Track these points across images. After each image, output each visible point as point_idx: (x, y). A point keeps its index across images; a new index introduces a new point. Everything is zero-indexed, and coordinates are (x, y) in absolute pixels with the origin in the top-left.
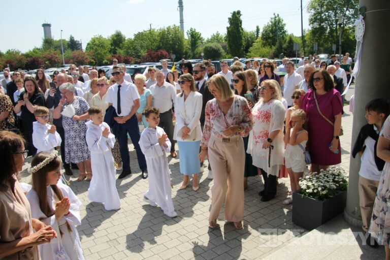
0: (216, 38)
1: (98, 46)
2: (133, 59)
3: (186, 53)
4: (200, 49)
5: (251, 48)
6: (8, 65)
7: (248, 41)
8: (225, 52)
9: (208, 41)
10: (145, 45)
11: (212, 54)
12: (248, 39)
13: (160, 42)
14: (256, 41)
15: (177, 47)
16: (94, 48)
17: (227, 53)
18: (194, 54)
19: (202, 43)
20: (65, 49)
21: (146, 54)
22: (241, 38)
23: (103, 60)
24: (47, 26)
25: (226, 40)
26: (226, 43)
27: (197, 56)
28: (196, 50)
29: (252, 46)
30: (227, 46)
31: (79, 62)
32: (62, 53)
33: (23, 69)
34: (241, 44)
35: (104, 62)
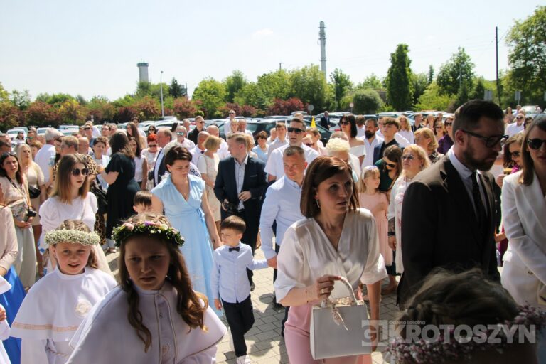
0: (371, 83)
1: (210, 93)
2: (255, 111)
3: (328, 104)
4: (348, 98)
5: (421, 97)
6: (92, 116)
7: (416, 87)
8: (384, 101)
9: (360, 87)
10: (271, 91)
11: (365, 105)
12: (417, 84)
13: (293, 87)
14: (429, 87)
15: (315, 95)
16: (204, 95)
17: (387, 104)
18: (339, 104)
19: (351, 89)
20: (164, 96)
21: (273, 103)
22: (407, 83)
23: (215, 111)
24: (143, 66)
25: (385, 86)
26: (386, 90)
27: (344, 107)
28: (343, 98)
29: (422, 94)
30: (387, 94)
31: (183, 114)
32: (160, 102)
33: (110, 122)
34: (408, 91)
35: (216, 113)
